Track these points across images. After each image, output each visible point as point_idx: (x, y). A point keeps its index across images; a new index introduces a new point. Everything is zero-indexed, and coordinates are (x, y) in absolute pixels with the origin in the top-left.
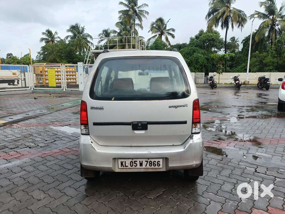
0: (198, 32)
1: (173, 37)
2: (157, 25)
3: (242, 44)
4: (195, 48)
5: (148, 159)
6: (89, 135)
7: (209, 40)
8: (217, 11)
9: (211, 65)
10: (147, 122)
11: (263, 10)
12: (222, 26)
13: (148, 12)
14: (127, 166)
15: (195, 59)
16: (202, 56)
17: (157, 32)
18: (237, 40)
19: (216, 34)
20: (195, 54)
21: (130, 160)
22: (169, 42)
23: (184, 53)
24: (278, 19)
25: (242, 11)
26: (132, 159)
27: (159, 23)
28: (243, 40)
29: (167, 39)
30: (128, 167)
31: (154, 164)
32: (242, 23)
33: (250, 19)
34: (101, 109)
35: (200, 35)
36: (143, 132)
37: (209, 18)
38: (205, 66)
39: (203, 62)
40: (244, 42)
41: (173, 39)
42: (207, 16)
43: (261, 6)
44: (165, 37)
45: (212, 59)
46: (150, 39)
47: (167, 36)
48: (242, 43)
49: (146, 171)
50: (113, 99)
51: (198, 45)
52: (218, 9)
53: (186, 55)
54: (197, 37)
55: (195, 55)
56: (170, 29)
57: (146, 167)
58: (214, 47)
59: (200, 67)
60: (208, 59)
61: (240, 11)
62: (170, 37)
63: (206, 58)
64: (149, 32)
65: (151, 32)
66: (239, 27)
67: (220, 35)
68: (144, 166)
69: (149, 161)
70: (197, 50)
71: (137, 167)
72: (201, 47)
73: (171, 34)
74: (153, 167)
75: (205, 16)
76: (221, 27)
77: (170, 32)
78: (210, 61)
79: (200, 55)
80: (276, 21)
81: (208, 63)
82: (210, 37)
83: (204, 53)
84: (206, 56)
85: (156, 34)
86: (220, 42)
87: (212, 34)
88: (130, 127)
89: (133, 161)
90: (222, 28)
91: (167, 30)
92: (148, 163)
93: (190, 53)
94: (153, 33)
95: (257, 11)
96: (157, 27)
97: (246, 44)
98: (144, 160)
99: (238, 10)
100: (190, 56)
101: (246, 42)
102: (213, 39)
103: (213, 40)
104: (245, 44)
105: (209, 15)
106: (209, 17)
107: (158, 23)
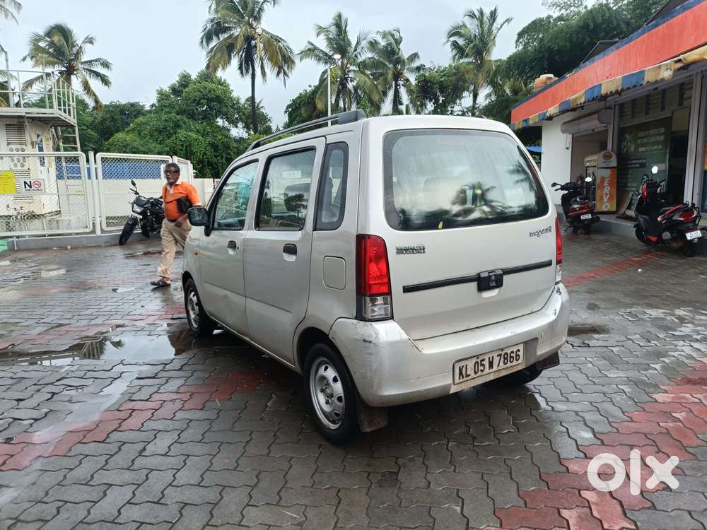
0: (178, 79)
1: (105, 81)
2: (52, 44)
3: (287, 115)
4: (179, 117)
5: (502, 350)
6: (392, 318)
7: (208, 99)
8: (226, 30)
9: (224, 161)
10: (502, 270)
11: (322, 43)
12: (240, 68)
13: (20, 4)
14: (469, 375)
15: (182, 146)
16: (200, 137)
17: (53, 64)
18: (261, 106)
19: (221, 85)
20: (179, 131)
21: (474, 360)
22: (94, 95)
23: (148, 127)
24: (352, 68)
25: (282, 40)
26: (477, 356)
27: (60, 41)
28: (289, 106)
29: (87, 87)
30: (470, 377)
31: (511, 357)
32: (286, 69)
33: (301, 60)
34: (420, 250)
35: (185, 86)
36: (494, 293)
37: (208, 46)
38: (210, 164)
39: (205, 154)
40: (290, 110)
41: (106, 87)
42: (202, 38)
43: (318, 35)
44: (80, 80)
45: (225, 147)
46: (29, 84)
47: (86, 79)
48: (286, 112)
49: (498, 377)
50: (441, 225)
51: (185, 110)
52: (226, 25)
53: (156, 134)
54: (175, 91)
55: (182, 133)
56: (96, 61)
57: (499, 368)
58: (222, 118)
59: (198, 165)
60: (214, 147)
61: (278, 40)
62: (95, 84)
63: (209, 144)
64: (24, 59)
65: (29, 62)
66: (278, 75)
67: (231, 88)
68: (495, 368)
69: (503, 353)
70: (184, 123)
71: (484, 373)
72: (192, 116)
73: (97, 74)
74: (509, 364)
75: (199, 40)
76: (239, 72)
77: (95, 69)
78: (220, 152)
79: (195, 136)
80: (349, 71)
81: (216, 156)
82: (212, 92)
83: (204, 131)
84: (209, 139)
85: (49, 70)
86: (235, 105)
87: (214, 86)
88: (474, 285)
89: (479, 361)
90: (242, 73)
91: (86, 62)
92: (502, 359)
93: (165, 128)
94: (36, 64)
95: (312, 44)
96: (51, 50)
97: (296, 114)
98: (495, 355)
99: (272, 36)
100: (169, 138)
101: (293, 110)
102: (218, 97)
103: (218, 99)
104: (293, 116)
105: (208, 37)
106: (208, 43)
107: (56, 39)
